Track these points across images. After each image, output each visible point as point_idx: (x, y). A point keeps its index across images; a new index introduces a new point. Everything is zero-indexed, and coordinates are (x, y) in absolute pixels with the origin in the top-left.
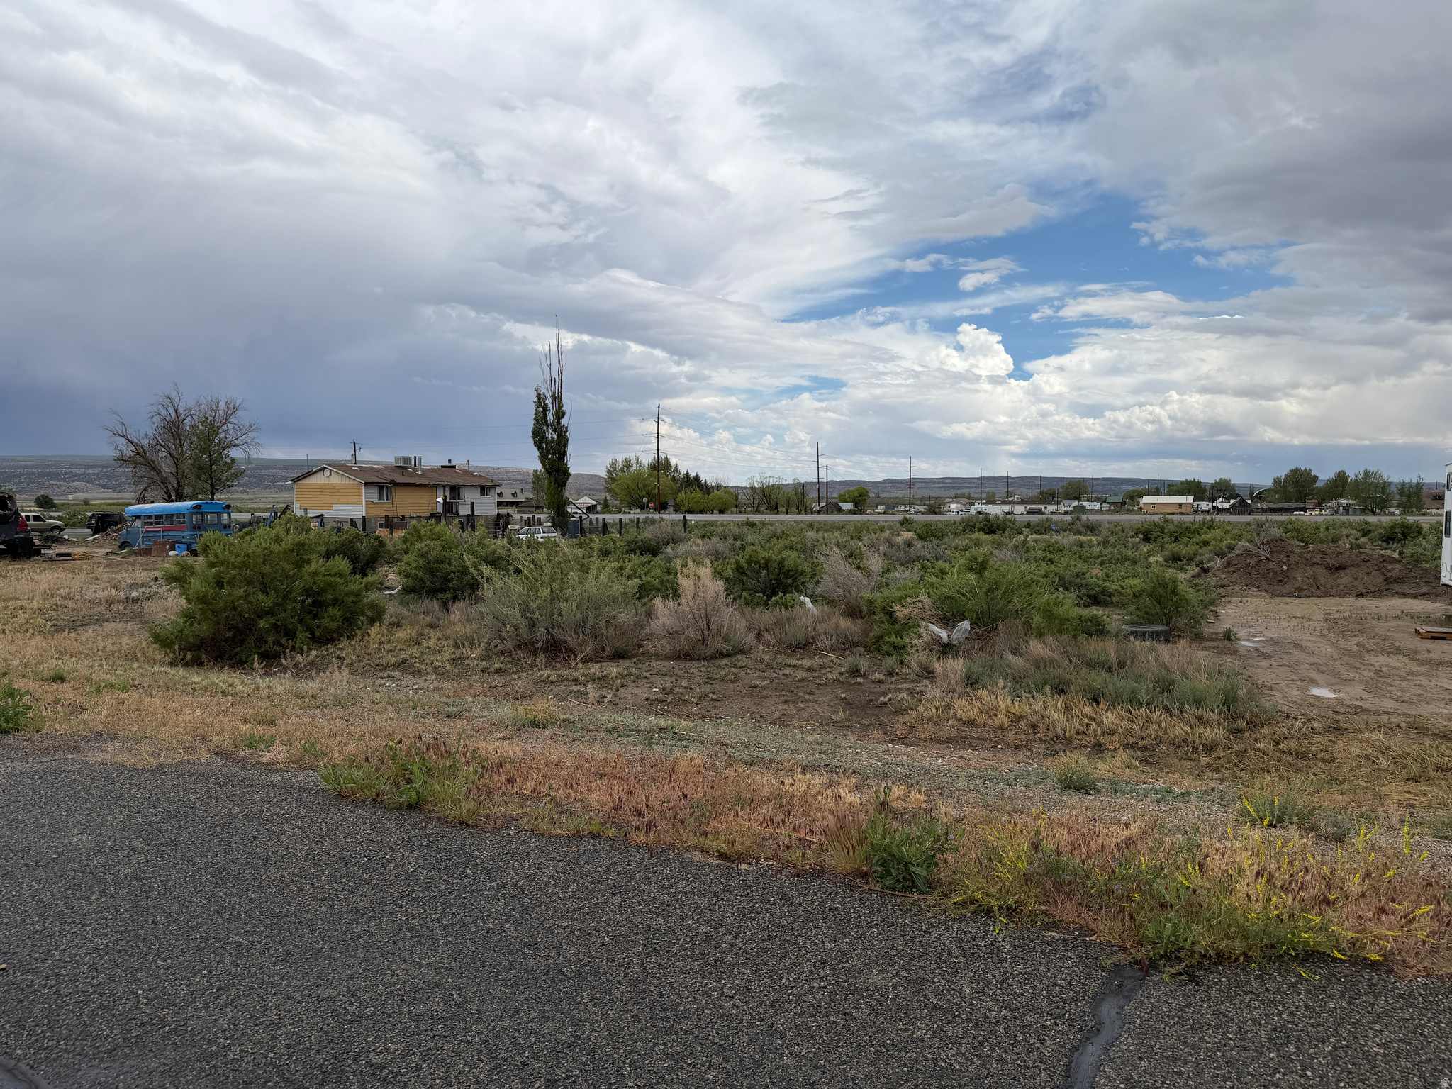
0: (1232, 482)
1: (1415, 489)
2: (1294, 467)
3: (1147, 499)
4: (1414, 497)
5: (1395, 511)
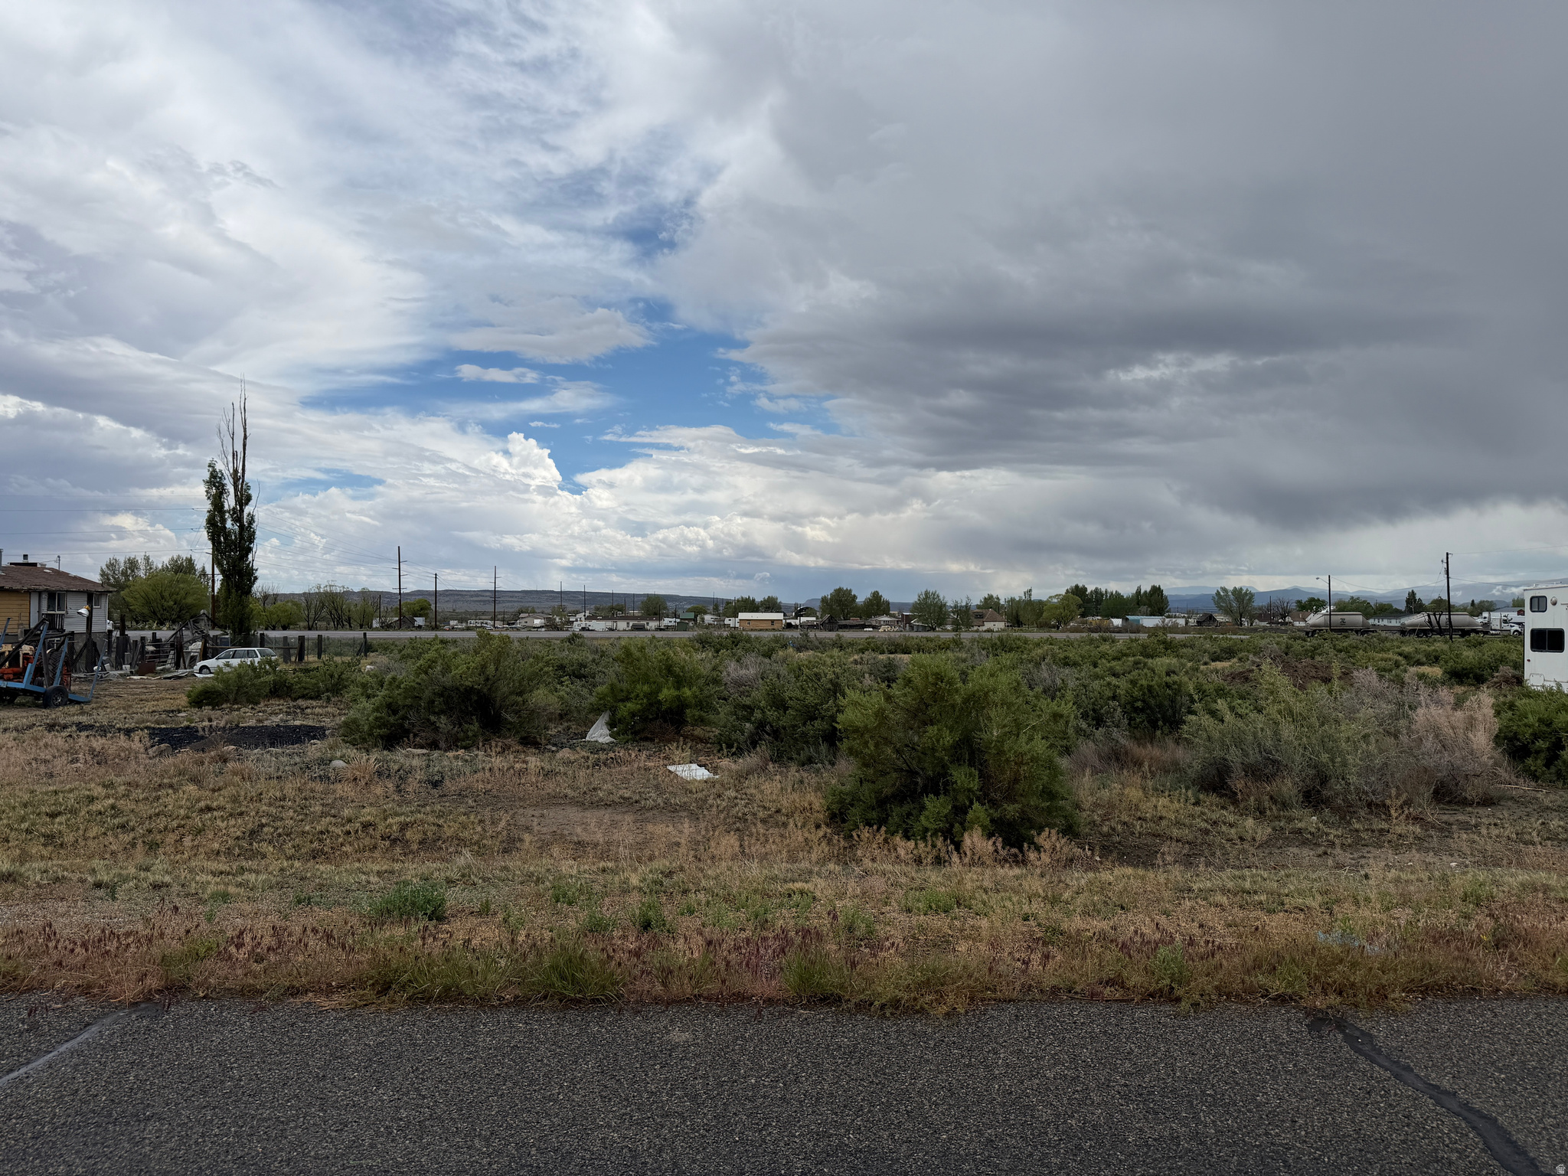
0: (779, 601)
1: (965, 608)
2: (838, 587)
3: (742, 616)
4: (966, 616)
5: (949, 627)
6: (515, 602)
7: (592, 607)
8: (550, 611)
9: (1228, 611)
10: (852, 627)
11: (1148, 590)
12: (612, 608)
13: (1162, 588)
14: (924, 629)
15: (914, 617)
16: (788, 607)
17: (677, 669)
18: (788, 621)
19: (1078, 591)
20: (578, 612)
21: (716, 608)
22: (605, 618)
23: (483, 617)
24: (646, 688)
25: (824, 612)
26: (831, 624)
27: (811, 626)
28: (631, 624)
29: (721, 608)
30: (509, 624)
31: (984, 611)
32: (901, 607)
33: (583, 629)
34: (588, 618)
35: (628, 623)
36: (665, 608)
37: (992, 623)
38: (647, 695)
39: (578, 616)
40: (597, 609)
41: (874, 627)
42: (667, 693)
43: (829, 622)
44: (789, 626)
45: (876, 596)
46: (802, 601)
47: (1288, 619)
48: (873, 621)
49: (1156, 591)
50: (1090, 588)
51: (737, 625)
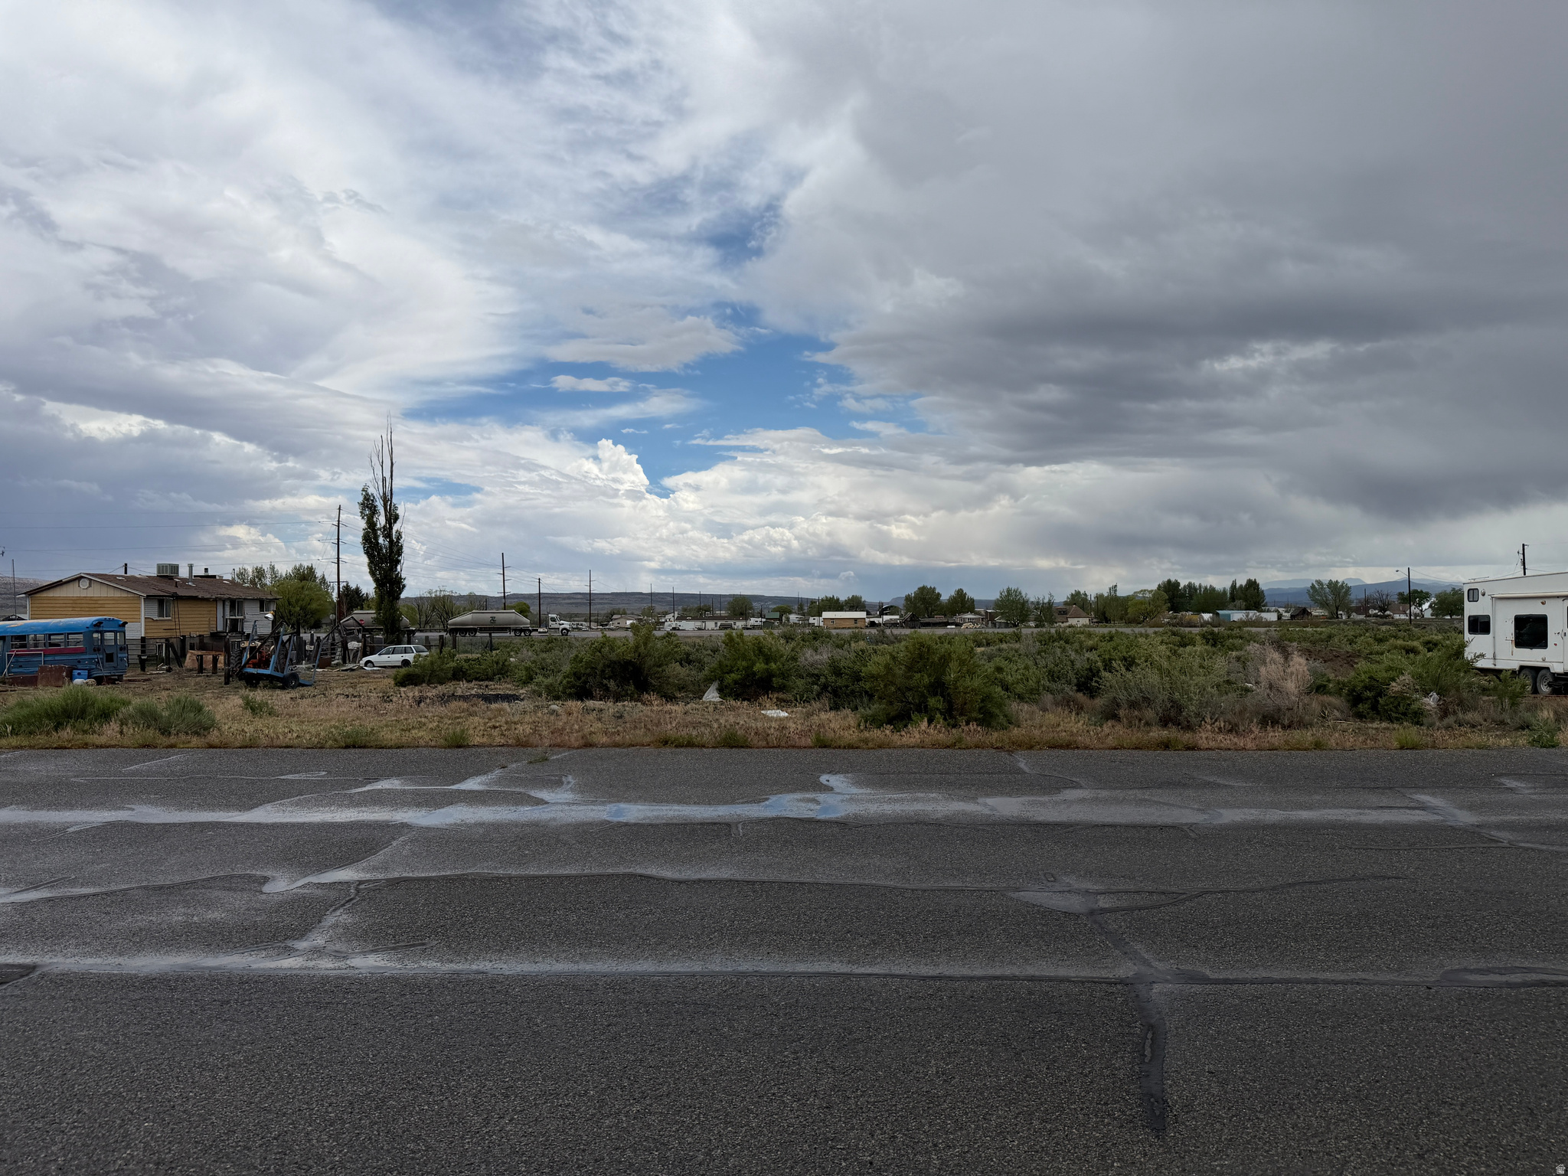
0: (863, 600)
1: (1047, 605)
2: (921, 586)
3: (826, 615)
4: (1048, 612)
5: (1032, 624)
6: (605, 603)
7: (680, 608)
8: (639, 613)
9: (1323, 605)
10: (935, 625)
11: (1244, 583)
12: (700, 609)
13: (1258, 581)
14: (1007, 626)
15: (996, 615)
16: (872, 605)
17: (766, 650)
18: (872, 620)
19: (1170, 587)
20: (665, 614)
21: (801, 608)
22: (694, 619)
23: (577, 619)
24: (744, 663)
25: (908, 610)
26: (913, 622)
27: (894, 625)
28: (719, 624)
29: (806, 608)
30: (602, 625)
31: (1068, 607)
32: (986, 604)
33: (674, 629)
34: (679, 619)
35: (716, 623)
36: (751, 608)
37: (1077, 619)
38: (746, 668)
39: (668, 617)
40: (685, 610)
41: (957, 625)
42: (759, 666)
43: (911, 620)
44: (873, 624)
45: (960, 594)
46: (886, 600)
47: (1388, 613)
48: (957, 619)
49: (1252, 585)
50: (1183, 583)
51: (822, 624)
